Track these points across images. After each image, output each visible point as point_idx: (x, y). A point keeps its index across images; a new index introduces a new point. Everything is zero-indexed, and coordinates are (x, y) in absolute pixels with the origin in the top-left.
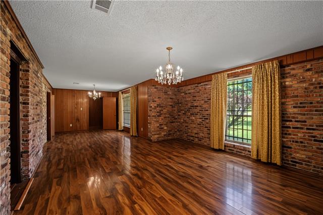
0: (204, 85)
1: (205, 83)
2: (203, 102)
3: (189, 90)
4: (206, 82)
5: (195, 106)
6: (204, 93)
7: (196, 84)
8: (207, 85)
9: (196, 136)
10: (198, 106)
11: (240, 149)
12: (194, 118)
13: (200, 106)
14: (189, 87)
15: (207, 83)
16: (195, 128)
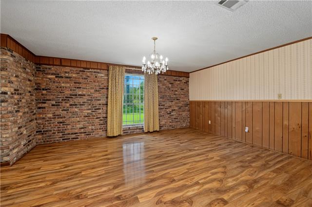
0: (95, 72)
1: (95, 70)
2: (92, 91)
3: (66, 72)
4: (98, 69)
5: (79, 95)
6: (94, 81)
7: (81, 68)
8: (98, 72)
9: (82, 130)
10: (85, 95)
11: (133, 130)
12: (76, 110)
13: (89, 95)
14: (67, 69)
15: (98, 71)
16: (79, 122)
